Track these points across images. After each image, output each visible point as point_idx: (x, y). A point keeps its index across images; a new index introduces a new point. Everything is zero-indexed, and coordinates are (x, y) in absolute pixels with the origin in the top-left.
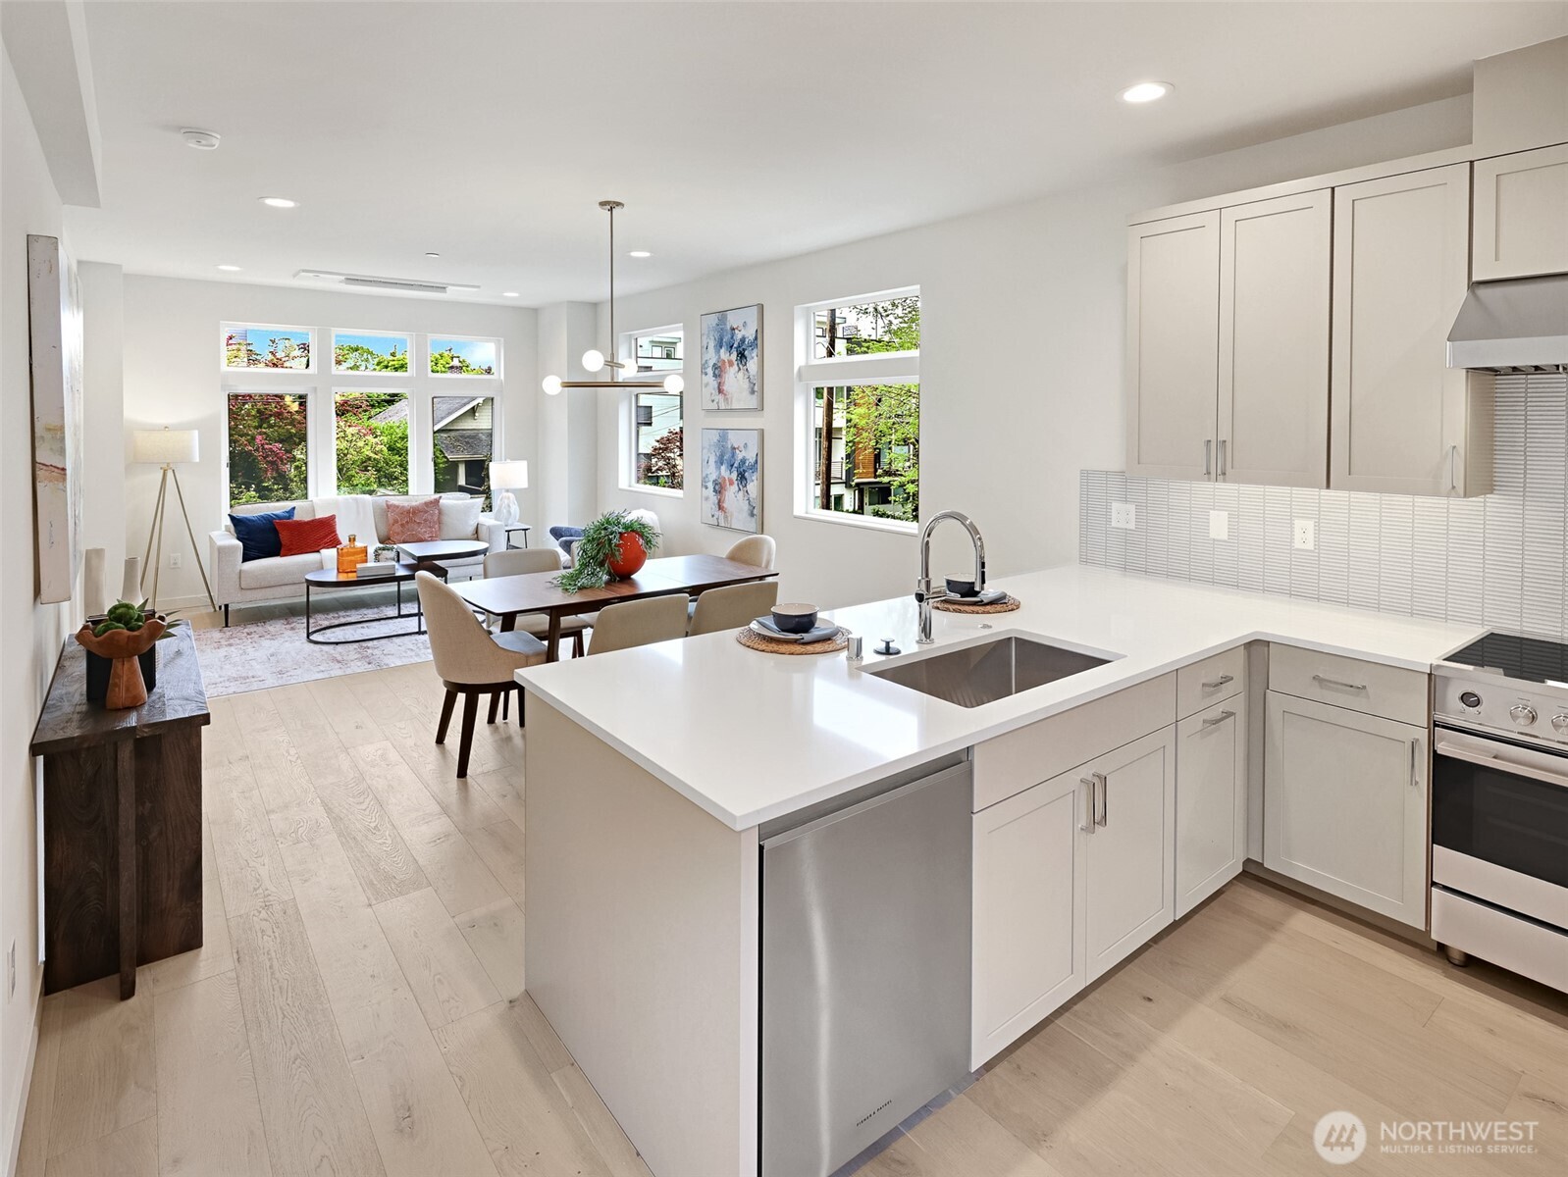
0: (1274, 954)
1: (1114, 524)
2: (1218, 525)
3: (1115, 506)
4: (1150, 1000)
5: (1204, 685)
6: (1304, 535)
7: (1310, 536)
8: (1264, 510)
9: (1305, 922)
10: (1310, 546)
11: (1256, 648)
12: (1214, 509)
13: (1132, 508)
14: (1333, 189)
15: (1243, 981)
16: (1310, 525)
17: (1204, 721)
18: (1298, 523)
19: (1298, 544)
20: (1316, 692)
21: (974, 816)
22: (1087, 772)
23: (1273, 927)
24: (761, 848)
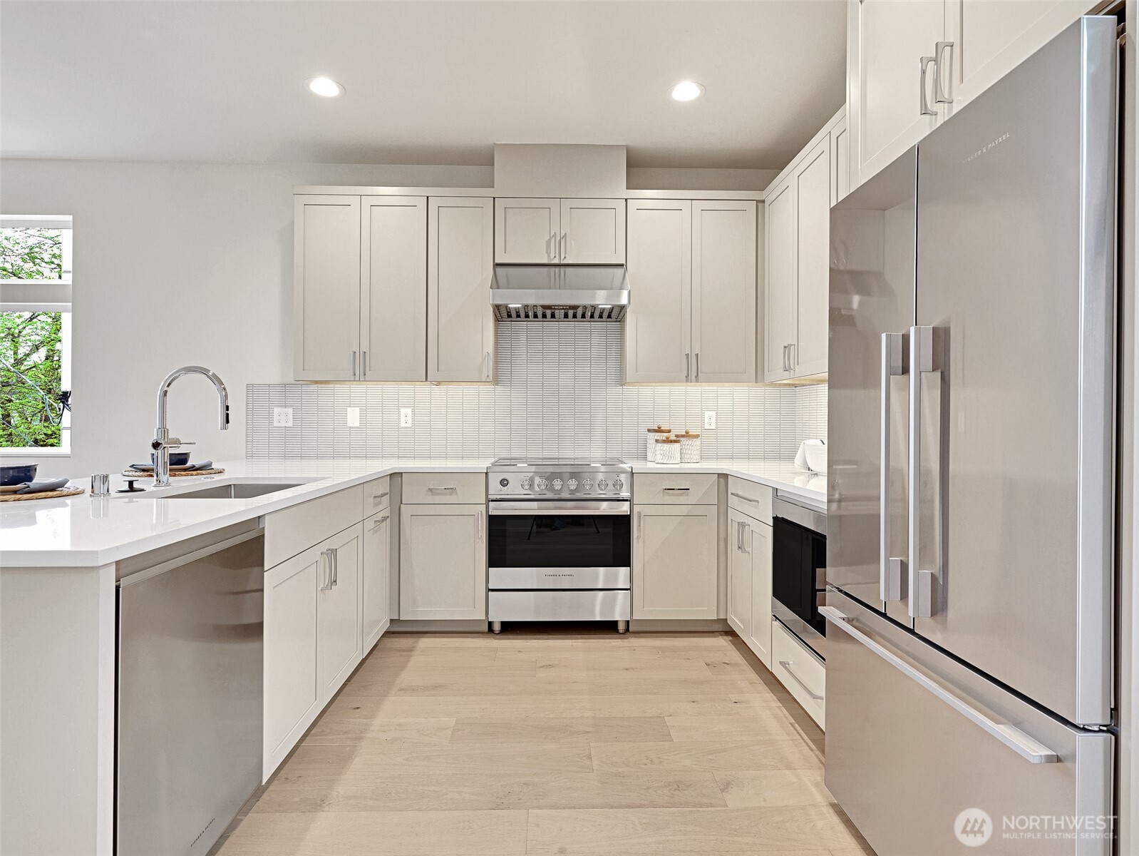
0: (416, 660)
1: (276, 424)
2: (353, 417)
3: (277, 410)
4: (358, 708)
5: (375, 497)
6: (406, 417)
7: (410, 418)
8: (382, 404)
9: (425, 642)
10: (409, 425)
11: (395, 476)
12: (350, 407)
13: (290, 410)
14: (428, 197)
15: (405, 678)
16: (409, 411)
17: (375, 521)
18: (403, 411)
19: (403, 425)
20: (430, 499)
21: (265, 573)
22: (324, 547)
23: (411, 650)
24: (117, 588)
